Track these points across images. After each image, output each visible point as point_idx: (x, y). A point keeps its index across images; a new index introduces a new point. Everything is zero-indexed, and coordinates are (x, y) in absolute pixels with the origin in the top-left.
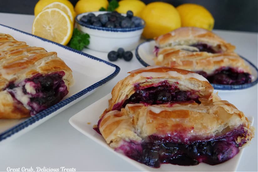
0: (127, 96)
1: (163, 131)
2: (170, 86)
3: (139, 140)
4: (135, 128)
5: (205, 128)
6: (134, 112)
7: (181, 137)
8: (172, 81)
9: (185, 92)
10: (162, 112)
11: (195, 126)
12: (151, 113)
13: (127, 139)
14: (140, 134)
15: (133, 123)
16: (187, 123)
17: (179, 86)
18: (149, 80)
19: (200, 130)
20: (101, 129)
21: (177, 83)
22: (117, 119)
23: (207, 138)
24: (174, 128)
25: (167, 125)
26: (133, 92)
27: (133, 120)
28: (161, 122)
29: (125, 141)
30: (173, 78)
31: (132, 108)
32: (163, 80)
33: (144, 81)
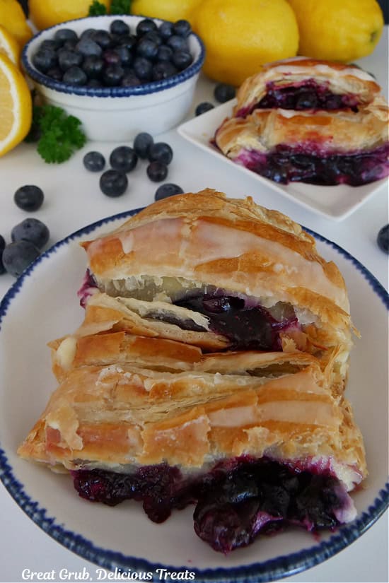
0: (256, 99)
1: (293, 140)
2: (318, 87)
3: (263, 150)
4: (260, 137)
5: (349, 139)
6: (263, 120)
7: (315, 148)
8: (320, 80)
9: (340, 96)
10: (294, 117)
11: (335, 136)
12: (280, 117)
13: (248, 148)
14: (265, 144)
15: (259, 132)
16: (325, 131)
17: (330, 88)
18: (287, 77)
19: (342, 140)
20: (218, 139)
21: (328, 83)
22: (239, 126)
23: (350, 152)
24: (307, 137)
25: (299, 133)
26: (264, 94)
27: (259, 129)
28: (292, 128)
29: (246, 150)
30: (321, 75)
31: (261, 114)
32: (307, 78)
33: (279, 78)
